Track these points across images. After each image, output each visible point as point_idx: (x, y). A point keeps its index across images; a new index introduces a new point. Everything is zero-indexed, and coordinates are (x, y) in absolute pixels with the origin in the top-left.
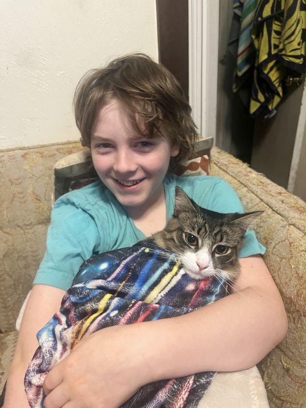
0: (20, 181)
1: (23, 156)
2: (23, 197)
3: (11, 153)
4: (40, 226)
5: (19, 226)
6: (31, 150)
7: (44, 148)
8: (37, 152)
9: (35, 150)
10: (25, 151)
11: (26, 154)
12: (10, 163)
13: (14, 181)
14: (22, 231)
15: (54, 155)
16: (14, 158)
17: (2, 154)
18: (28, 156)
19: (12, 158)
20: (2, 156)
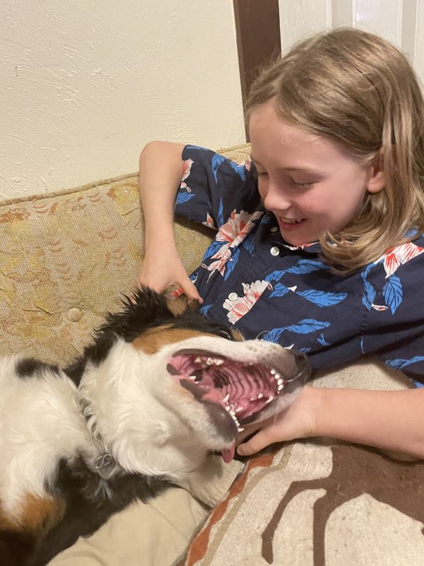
0: (114, 232)
1: (108, 194)
2: (122, 256)
3: (91, 192)
6: (117, 183)
8: (128, 184)
10: (109, 186)
11: (112, 190)
12: (95, 208)
13: (105, 234)
16: (98, 200)
17: (78, 195)
18: (117, 193)
19: (96, 199)
20: (79, 199)
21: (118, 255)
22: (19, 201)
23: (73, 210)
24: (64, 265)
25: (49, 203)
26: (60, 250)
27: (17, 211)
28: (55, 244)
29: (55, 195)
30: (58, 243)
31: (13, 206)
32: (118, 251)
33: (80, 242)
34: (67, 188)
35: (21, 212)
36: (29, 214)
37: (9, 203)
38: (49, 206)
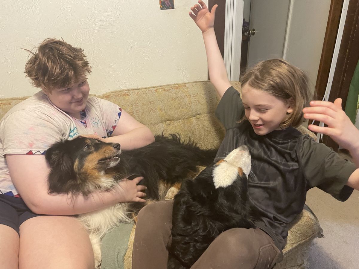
0: (154, 102)
1: (155, 91)
2: (155, 110)
3: (150, 89)
4: (161, 124)
5: (152, 124)
6: (159, 88)
7: (165, 87)
8: (162, 89)
9: (161, 87)
10: (156, 88)
11: (157, 89)
12: (150, 94)
13: (151, 102)
14: (153, 126)
15: (169, 90)
17: (146, 90)
18: (158, 91)
19: (151, 91)
20: (146, 91)
22: (129, 90)
23: (143, 94)
24: (138, 110)
25: (137, 91)
26: (137, 106)
27: (127, 93)
28: (136, 104)
29: (140, 89)
30: (137, 104)
31: (127, 92)
33: (144, 104)
34: (144, 87)
35: (128, 93)
36: (130, 94)
37: (126, 91)
38: (137, 92)
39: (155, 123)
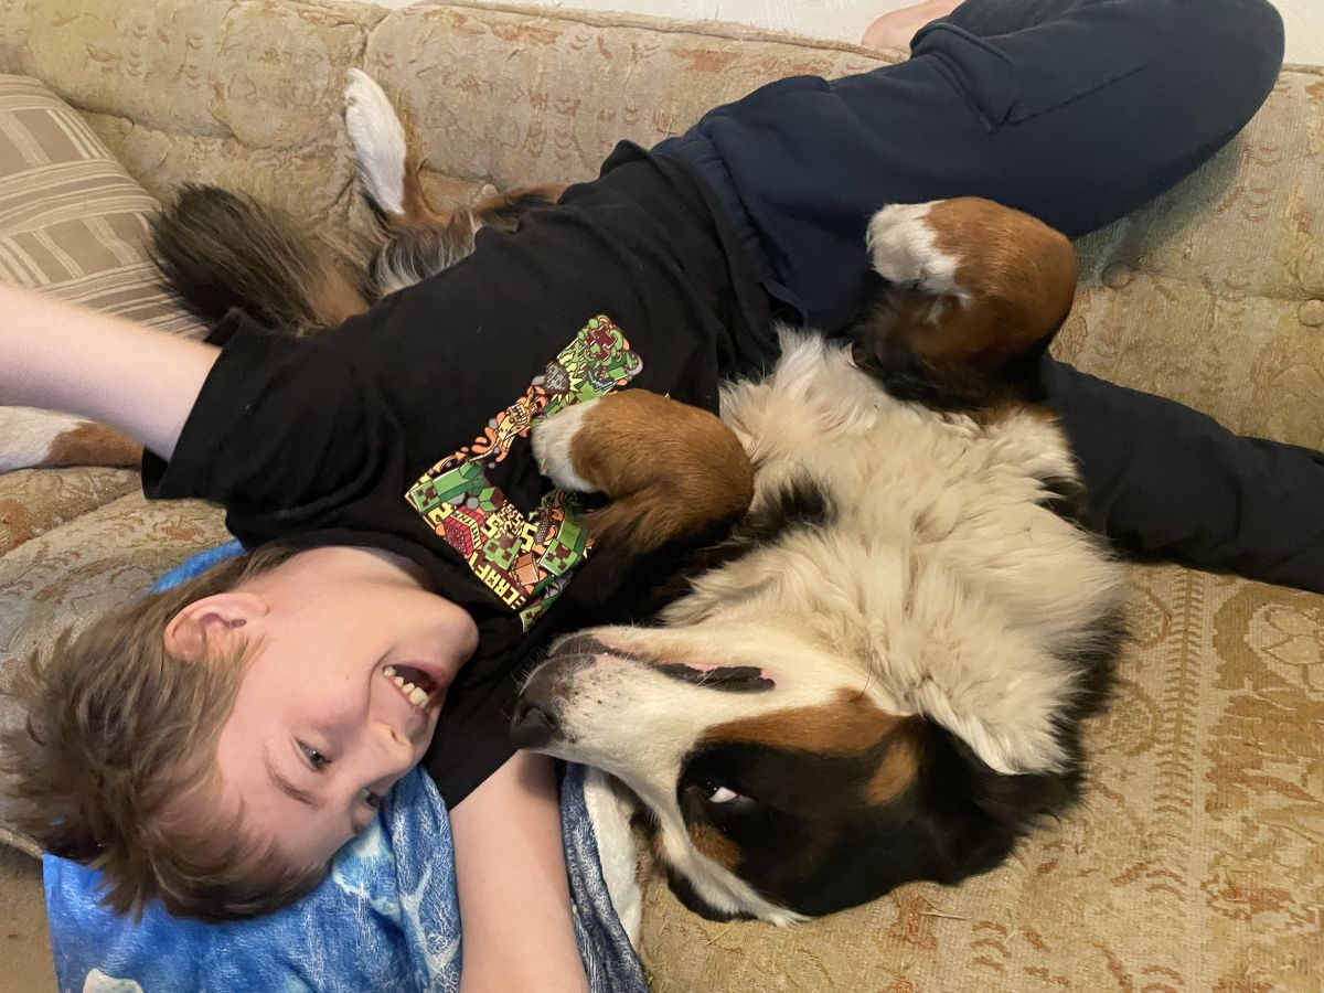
10: (1318, 79)
11: (1320, 86)
13: (1257, 152)
21: (1258, 199)
32: (1262, 191)
39: (1228, 284)
